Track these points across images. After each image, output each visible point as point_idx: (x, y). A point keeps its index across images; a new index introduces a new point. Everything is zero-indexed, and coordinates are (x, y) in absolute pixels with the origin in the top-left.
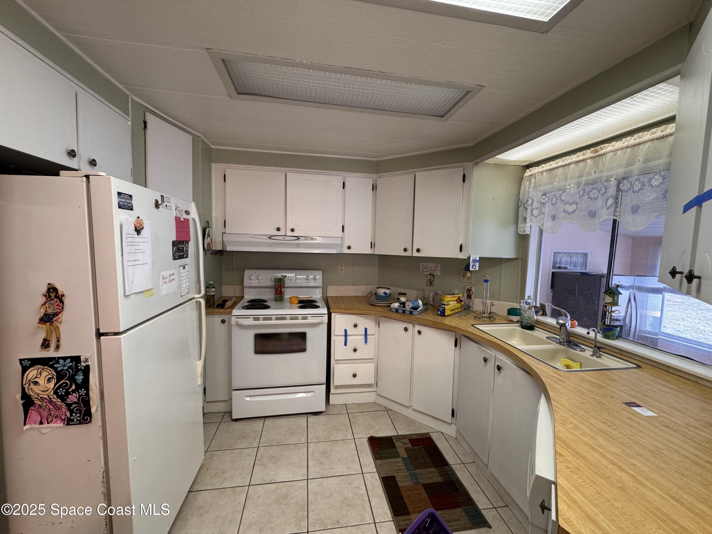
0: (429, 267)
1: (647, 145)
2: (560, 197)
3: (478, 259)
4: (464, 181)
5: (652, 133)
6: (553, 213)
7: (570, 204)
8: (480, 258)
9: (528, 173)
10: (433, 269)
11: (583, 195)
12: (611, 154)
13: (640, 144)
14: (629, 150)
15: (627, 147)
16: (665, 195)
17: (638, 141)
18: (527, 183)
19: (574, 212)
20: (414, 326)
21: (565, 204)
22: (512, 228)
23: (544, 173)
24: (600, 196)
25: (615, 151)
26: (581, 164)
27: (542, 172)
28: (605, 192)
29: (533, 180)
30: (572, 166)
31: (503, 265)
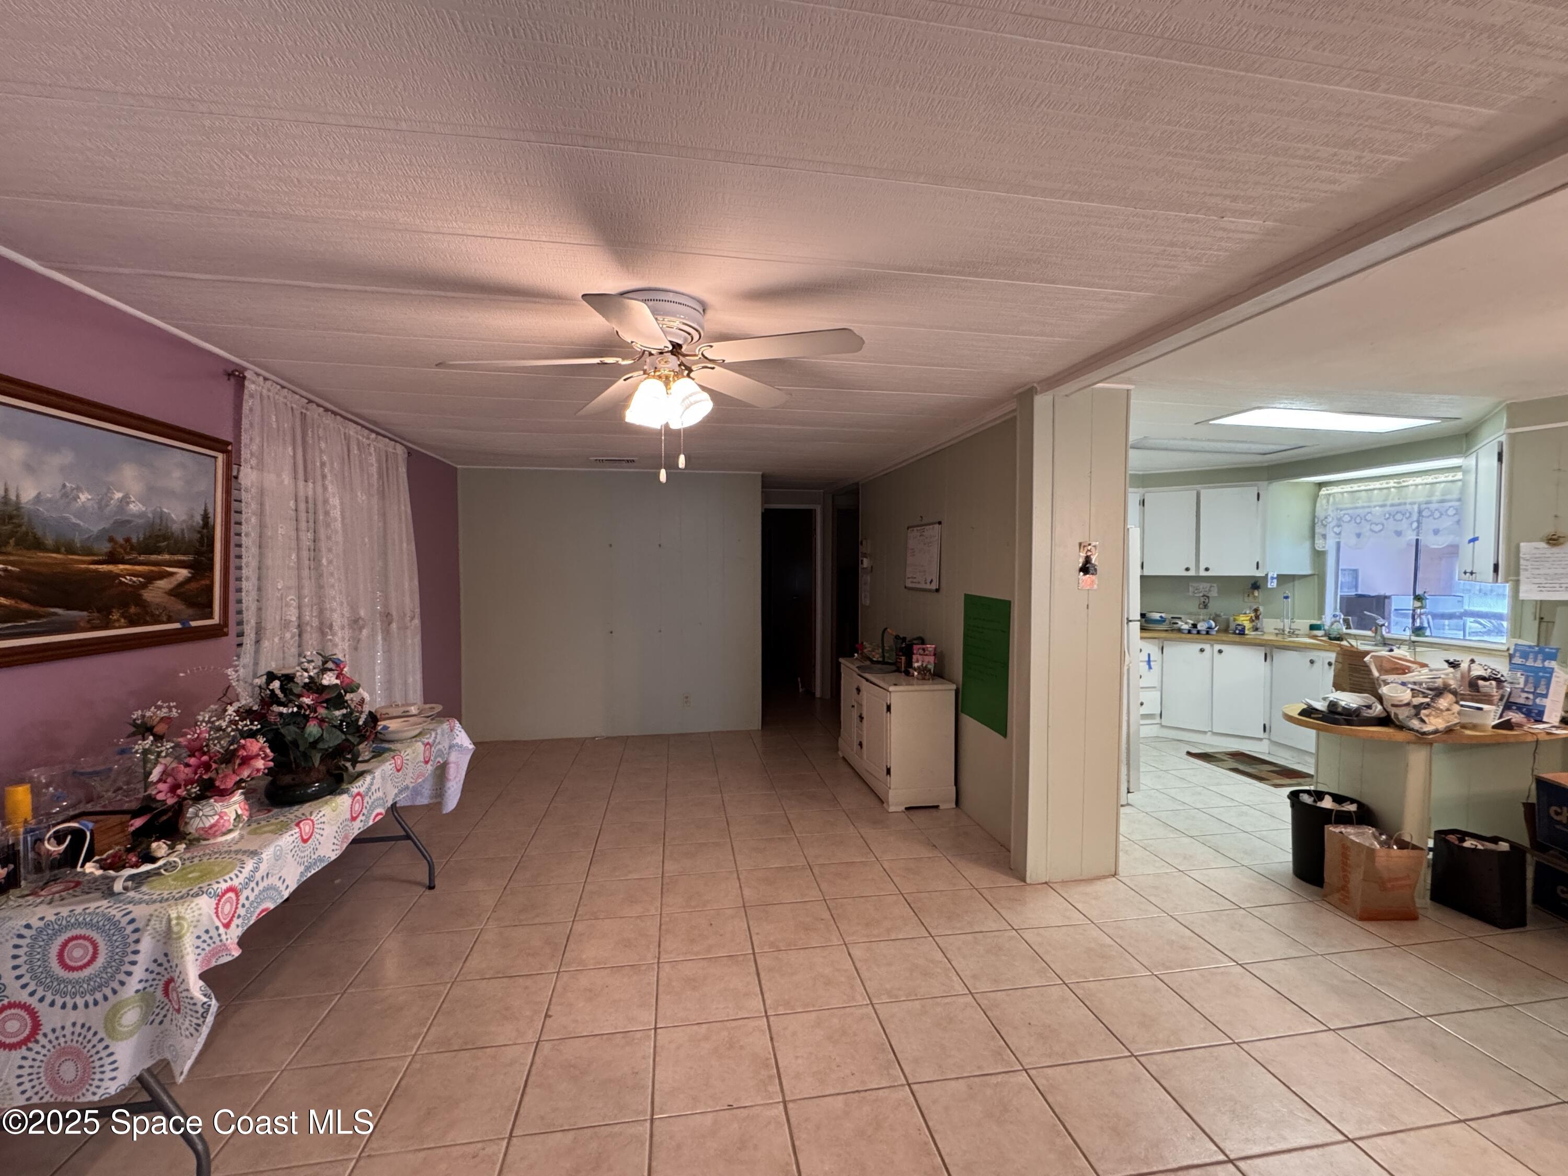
0: (1201, 587)
1: (1443, 485)
2: (1365, 516)
3: (1275, 576)
4: (1258, 499)
5: (1446, 477)
6: (1358, 531)
7: (1377, 524)
8: (1278, 575)
9: (1324, 491)
10: (1207, 589)
11: (1388, 518)
12: (1414, 487)
13: (1437, 483)
14: (1428, 486)
15: (1426, 484)
16: (1458, 522)
17: (1435, 480)
18: (1324, 501)
19: (1380, 531)
20: (1212, 646)
21: (1371, 524)
22: (1307, 544)
23: (1345, 495)
24: (1404, 520)
25: (1417, 485)
26: (1385, 491)
27: (1342, 493)
28: (1410, 517)
29: (1331, 499)
30: (1376, 492)
31: (1297, 583)
